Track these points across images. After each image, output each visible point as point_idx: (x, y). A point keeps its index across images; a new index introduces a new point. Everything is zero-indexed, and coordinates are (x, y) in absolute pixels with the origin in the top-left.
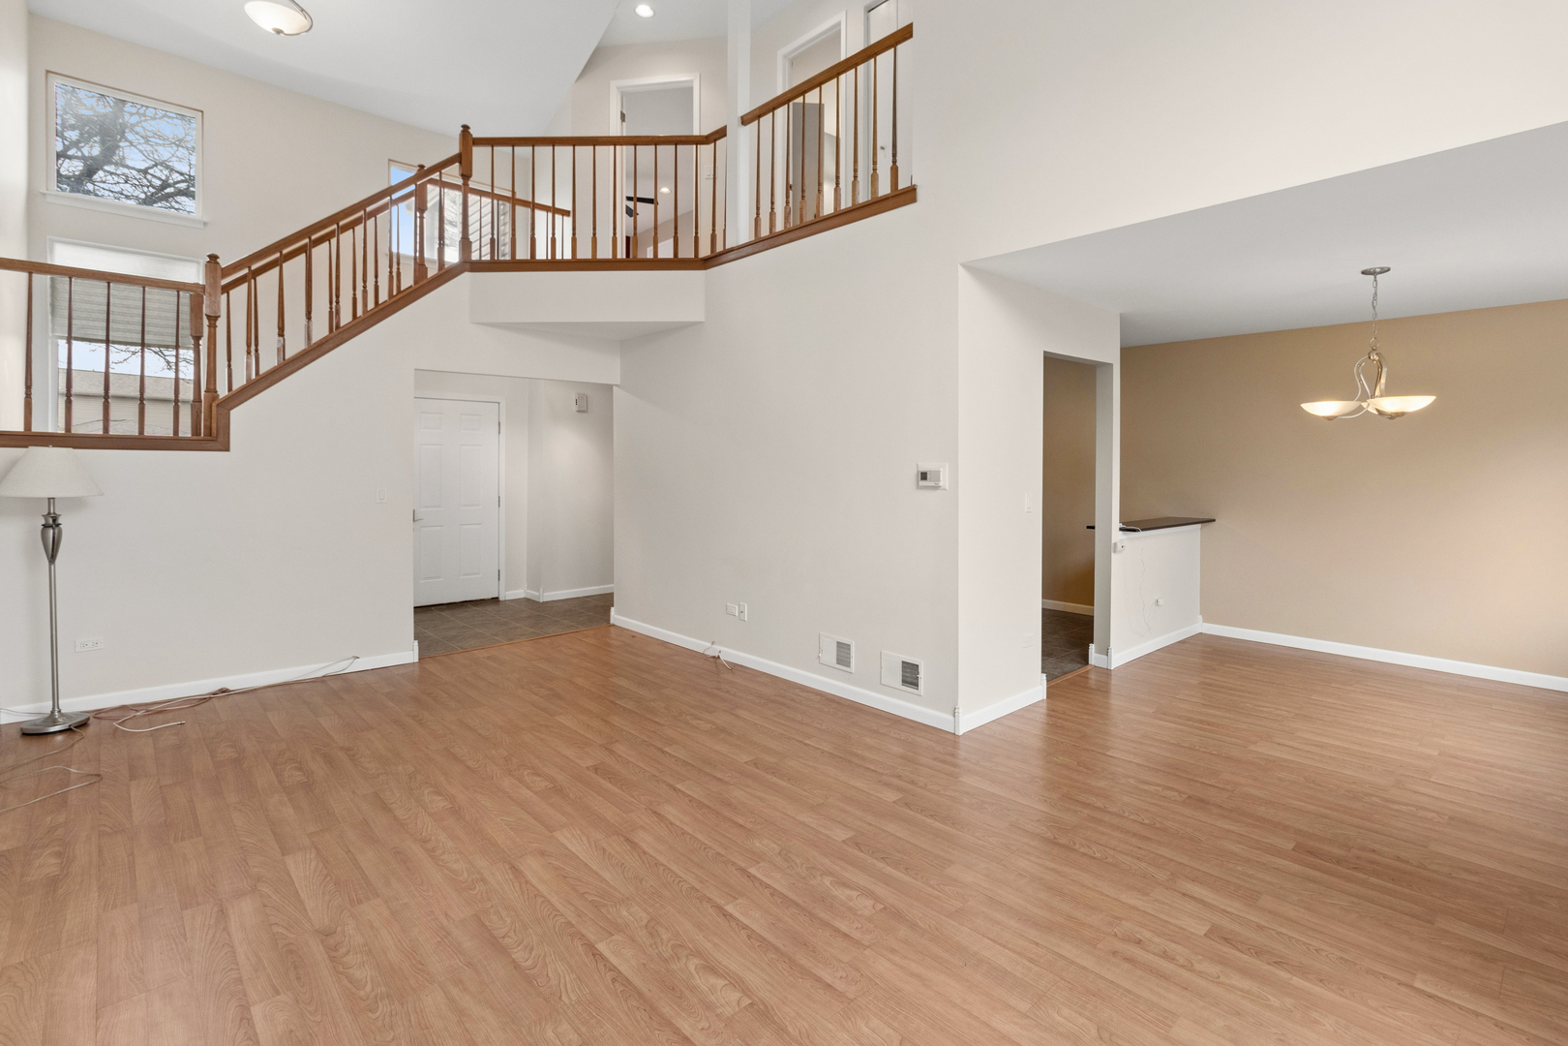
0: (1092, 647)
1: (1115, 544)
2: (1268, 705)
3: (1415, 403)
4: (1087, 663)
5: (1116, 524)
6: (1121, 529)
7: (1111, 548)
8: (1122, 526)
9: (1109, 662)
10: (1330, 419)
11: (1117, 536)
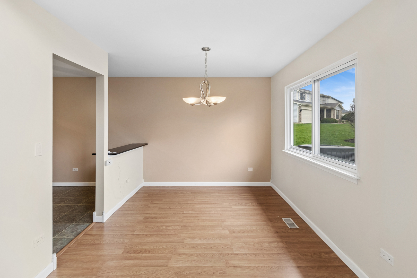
0: (95, 213)
1: (106, 162)
2: (171, 224)
3: (220, 99)
4: (92, 222)
5: (106, 151)
6: (109, 154)
7: (104, 164)
8: (109, 152)
9: (103, 219)
10: (193, 105)
11: (107, 157)
